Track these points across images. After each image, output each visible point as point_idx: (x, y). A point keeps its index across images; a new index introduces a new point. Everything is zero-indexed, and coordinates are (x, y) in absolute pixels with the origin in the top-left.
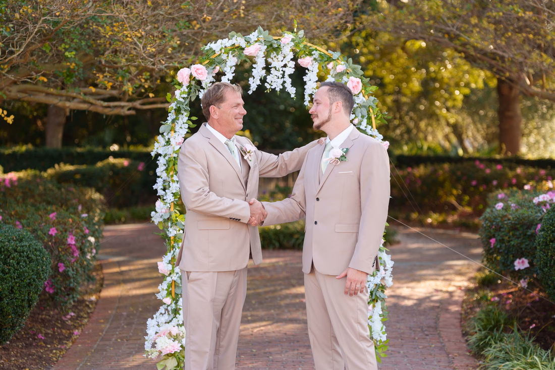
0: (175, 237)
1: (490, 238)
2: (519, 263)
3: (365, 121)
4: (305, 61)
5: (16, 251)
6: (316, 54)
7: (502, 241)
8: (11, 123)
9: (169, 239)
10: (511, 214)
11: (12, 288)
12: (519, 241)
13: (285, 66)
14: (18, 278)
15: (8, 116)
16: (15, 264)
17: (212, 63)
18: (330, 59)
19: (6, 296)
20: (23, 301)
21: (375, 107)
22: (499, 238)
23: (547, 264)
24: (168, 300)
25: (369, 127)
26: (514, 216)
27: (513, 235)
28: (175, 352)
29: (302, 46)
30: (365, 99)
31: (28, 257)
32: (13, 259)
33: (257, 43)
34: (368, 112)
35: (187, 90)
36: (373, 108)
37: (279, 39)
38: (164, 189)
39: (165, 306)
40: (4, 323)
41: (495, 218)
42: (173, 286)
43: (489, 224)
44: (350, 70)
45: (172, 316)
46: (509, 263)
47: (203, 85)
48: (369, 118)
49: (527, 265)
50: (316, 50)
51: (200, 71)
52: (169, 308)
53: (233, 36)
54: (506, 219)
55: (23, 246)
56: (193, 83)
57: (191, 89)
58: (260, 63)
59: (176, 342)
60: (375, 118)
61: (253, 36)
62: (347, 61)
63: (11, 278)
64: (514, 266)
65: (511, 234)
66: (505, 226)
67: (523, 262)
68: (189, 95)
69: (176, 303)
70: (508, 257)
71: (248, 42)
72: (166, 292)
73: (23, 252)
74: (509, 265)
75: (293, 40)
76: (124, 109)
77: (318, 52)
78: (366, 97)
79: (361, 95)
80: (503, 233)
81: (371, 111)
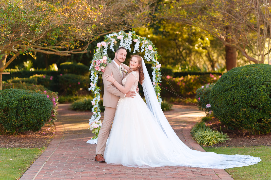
0: (97, 94)
1: (199, 97)
2: (208, 105)
3: (154, 58)
4: (135, 40)
5: (44, 100)
6: (139, 38)
7: (202, 98)
8: (36, 59)
9: (95, 94)
10: (205, 89)
11: (43, 111)
12: (207, 98)
13: (129, 42)
14: (45, 108)
15: (35, 57)
16: (44, 104)
17: (107, 41)
18: (143, 40)
19: (41, 114)
20: (46, 116)
21: (157, 54)
22: (201, 97)
23: (212, 102)
24: (95, 113)
25: (155, 60)
26: (206, 89)
27: (206, 96)
28: (97, 128)
29: (135, 36)
30: (154, 52)
31: (47, 102)
32: (43, 102)
33: (121, 35)
34: (155, 56)
35: (100, 49)
36: (156, 54)
37: (128, 34)
38: (93, 79)
39: (94, 115)
40: (41, 123)
41: (200, 90)
42: (96, 109)
43: (198, 93)
44: (149, 43)
45: (96, 117)
46: (204, 105)
47: (105, 47)
48: (155, 57)
49: (210, 106)
50: (139, 37)
51: (104, 44)
52: (95, 115)
53: (114, 33)
54: (203, 90)
55: (45, 99)
56: (102, 47)
57: (101, 49)
58: (122, 41)
59: (98, 125)
60: (157, 57)
61: (120, 33)
62: (148, 40)
63: (43, 108)
64: (206, 106)
65: (205, 96)
66: (203, 93)
67: (209, 105)
68: (100, 50)
69: (97, 114)
70: (204, 104)
71: (118, 35)
72: (94, 110)
73: (46, 101)
74: (204, 106)
75: (132, 34)
76: (67, 53)
77: (140, 38)
78: (154, 51)
79: (152, 50)
80: (202, 95)
81: (156, 55)
